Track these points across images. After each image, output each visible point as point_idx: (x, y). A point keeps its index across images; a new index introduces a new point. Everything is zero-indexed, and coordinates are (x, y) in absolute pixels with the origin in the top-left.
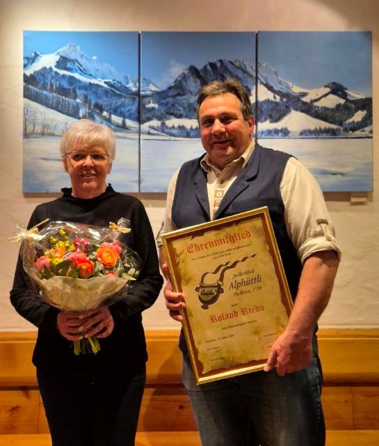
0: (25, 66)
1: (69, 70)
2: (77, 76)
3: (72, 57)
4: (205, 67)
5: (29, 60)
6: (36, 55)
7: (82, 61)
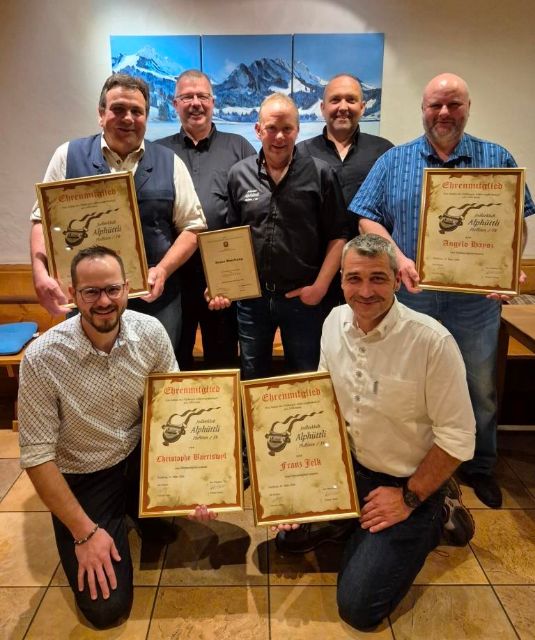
0: (113, 65)
1: (147, 68)
2: (154, 73)
3: (149, 57)
4: (252, 65)
5: (117, 60)
6: (122, 56)
7: (157, 61)
